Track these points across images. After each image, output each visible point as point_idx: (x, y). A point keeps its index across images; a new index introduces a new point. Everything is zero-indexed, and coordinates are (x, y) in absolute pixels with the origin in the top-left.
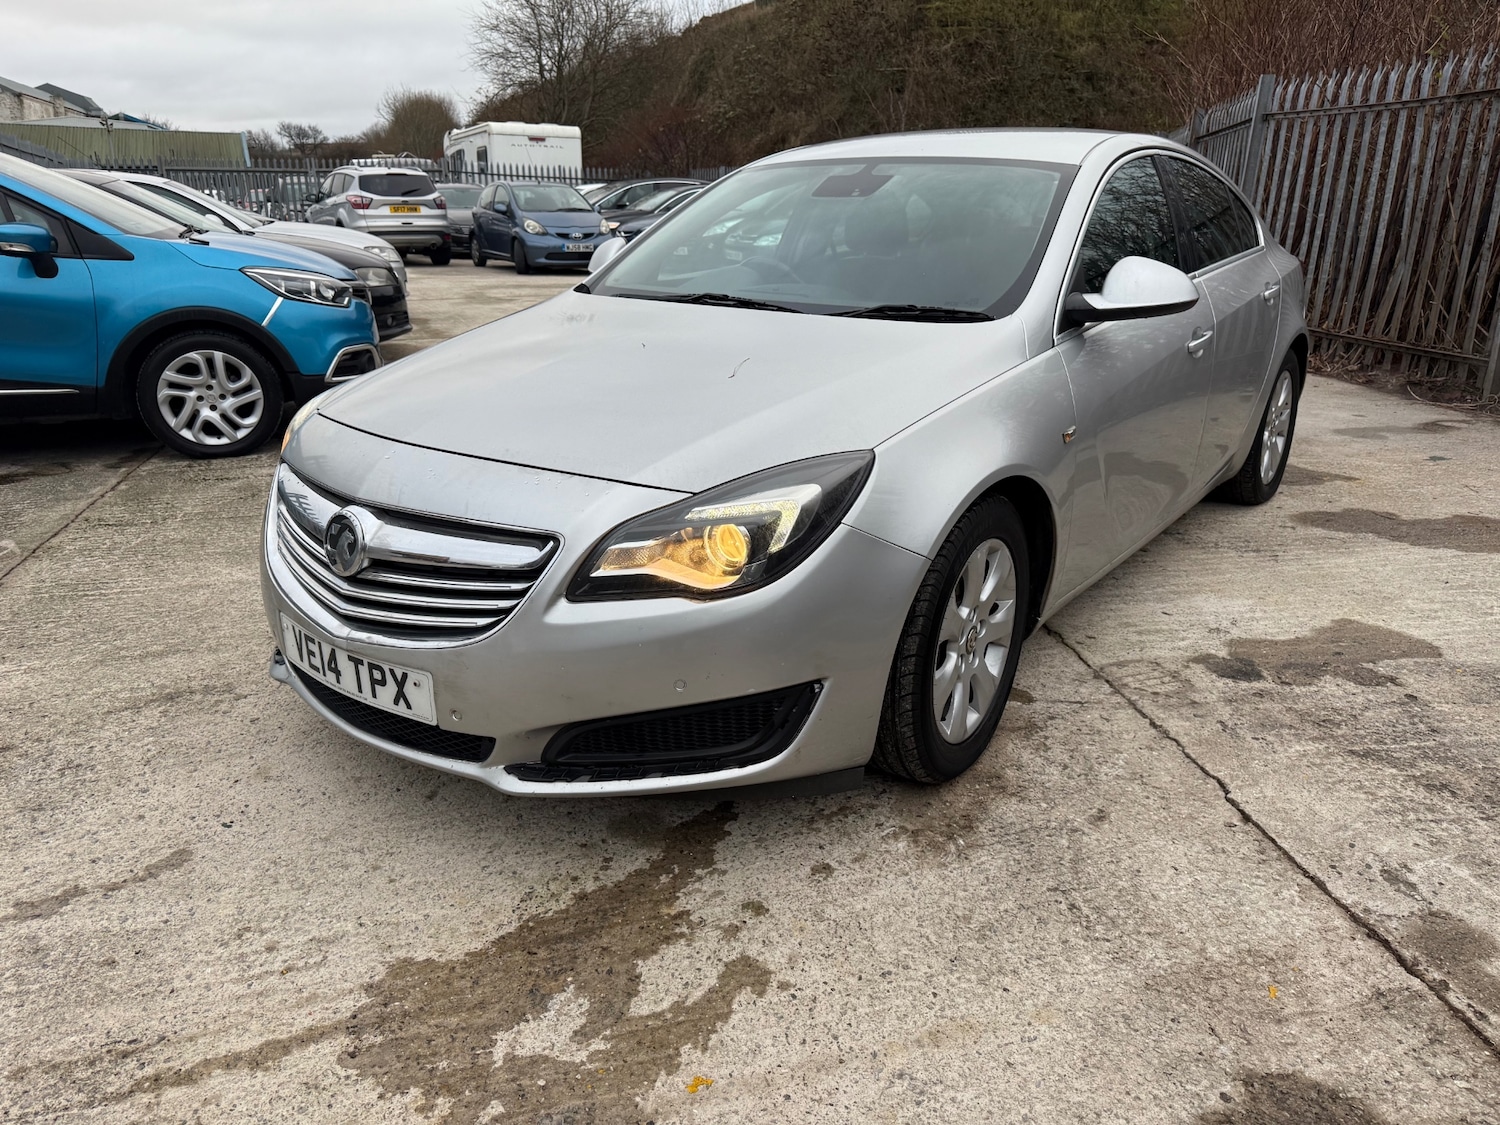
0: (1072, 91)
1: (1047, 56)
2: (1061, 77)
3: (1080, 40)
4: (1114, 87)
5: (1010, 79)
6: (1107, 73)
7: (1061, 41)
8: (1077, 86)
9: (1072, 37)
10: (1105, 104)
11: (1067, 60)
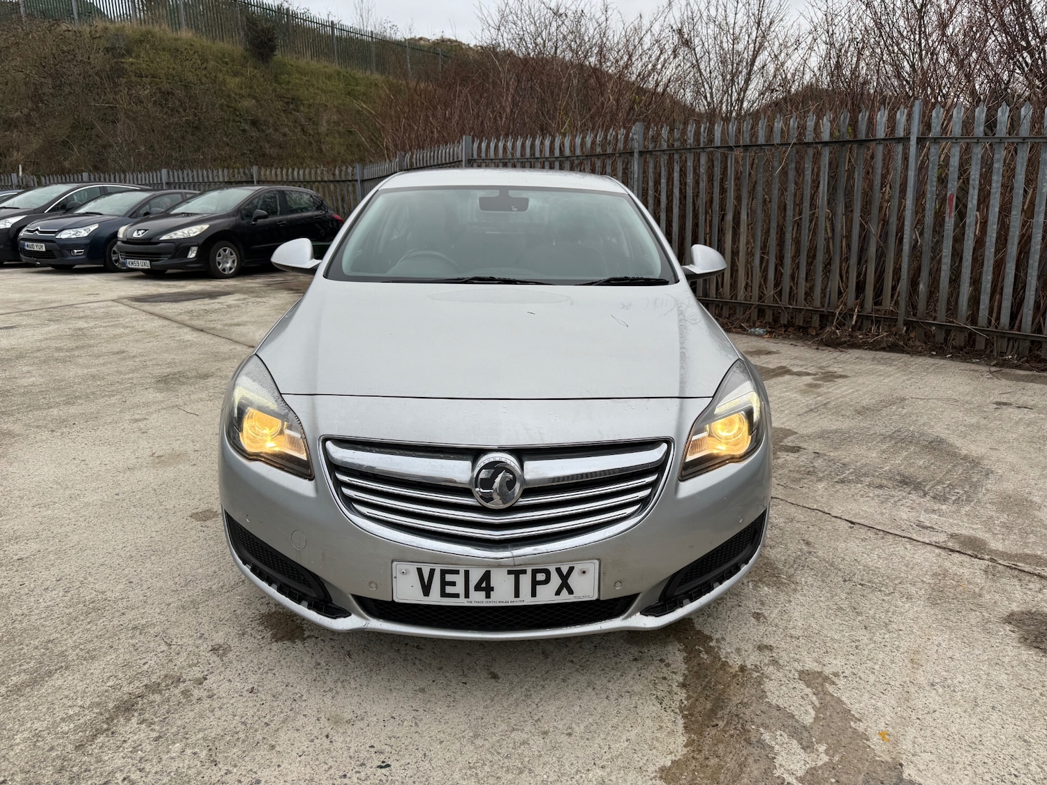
0: (244, 131)
1: (221, 105)
2: (234, 121)
3: (242, 96)
4: (271, 130)
5: (199, 119)
6: (265, 121)
7: (229, 96)
8: (247, 128)
9: (236, 94)
10: (268, 142)
11: (236, 110)
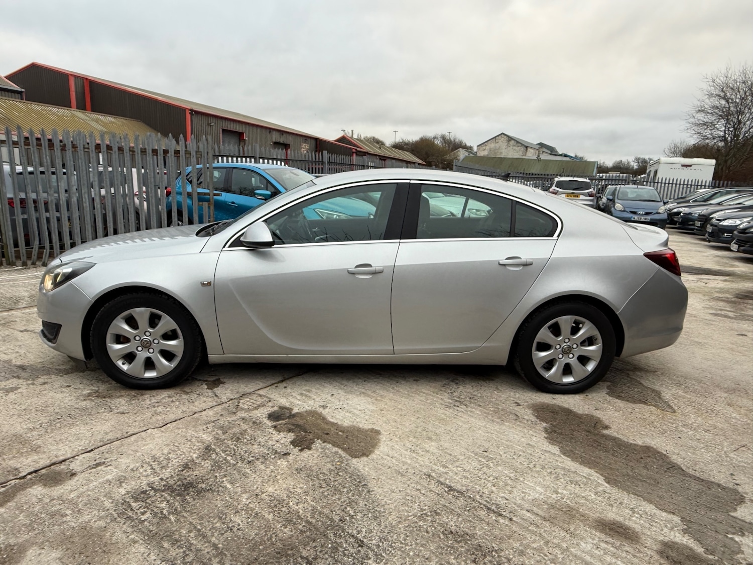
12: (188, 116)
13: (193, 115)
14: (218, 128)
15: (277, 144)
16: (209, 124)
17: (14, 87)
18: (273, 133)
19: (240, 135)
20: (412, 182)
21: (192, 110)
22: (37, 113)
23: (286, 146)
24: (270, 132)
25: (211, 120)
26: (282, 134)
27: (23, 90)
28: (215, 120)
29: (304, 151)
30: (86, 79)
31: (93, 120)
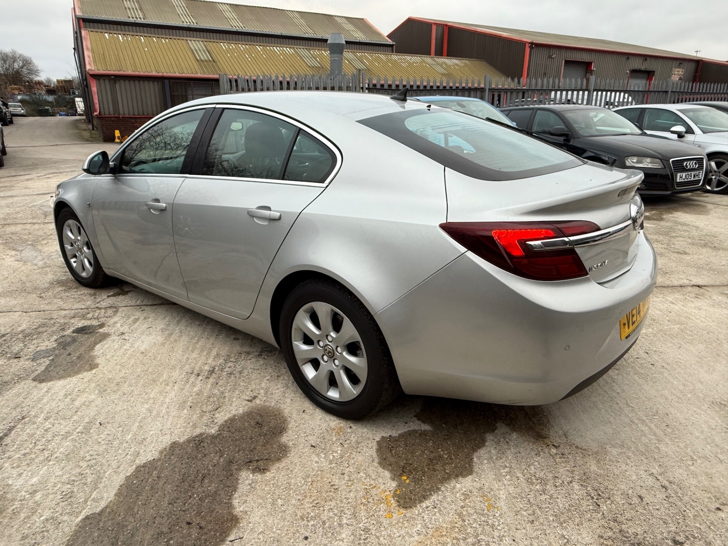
12: (528, 50)
13: (533, 48)
14: (559, 59)
15: (635, 73)
16: (550, 57)
17: (388, 41)
18: (632, 59)
19: (587, 66)
20: (218, 106)
21: (532, 43)
22: (395, 63)
23: (649, 74)
24: (628, 58)
25: (552, 51)
26: (646, 60)
27: (394, 43)
28: (557, 51)
29: (675, 78)
30: (446, 25)
31: (438, 64)
